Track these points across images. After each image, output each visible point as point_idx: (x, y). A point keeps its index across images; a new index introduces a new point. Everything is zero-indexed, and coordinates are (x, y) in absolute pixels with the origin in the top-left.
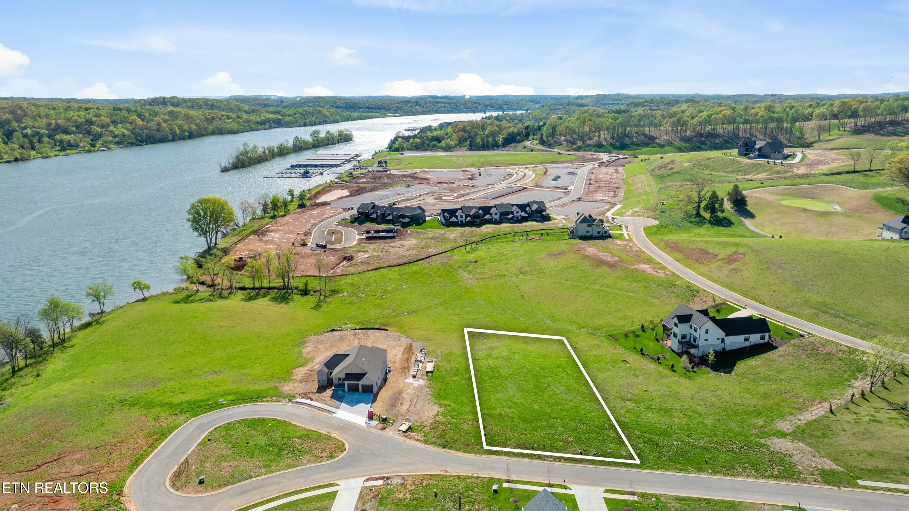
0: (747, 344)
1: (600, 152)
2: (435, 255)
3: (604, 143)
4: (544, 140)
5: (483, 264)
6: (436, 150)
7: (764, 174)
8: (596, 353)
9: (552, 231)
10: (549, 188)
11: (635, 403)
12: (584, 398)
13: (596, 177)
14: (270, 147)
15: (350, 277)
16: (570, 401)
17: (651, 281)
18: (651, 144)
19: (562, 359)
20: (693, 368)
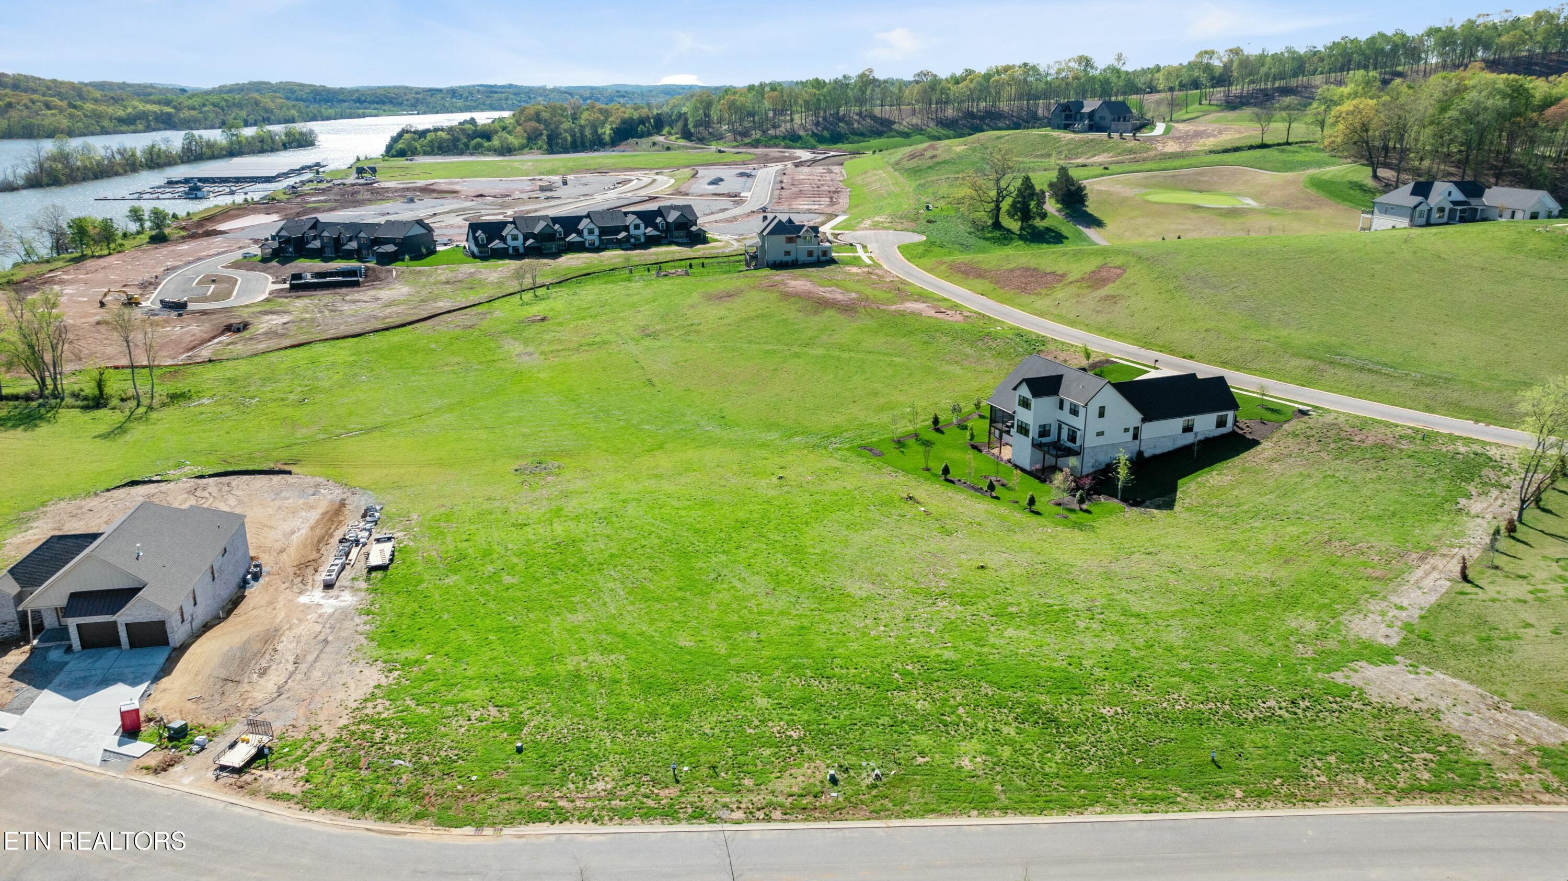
0: (1189, 439)
1: (794, 148)
2: (449, 312)
3: (802, 133)
4: (690, 132)
5: (560, 324)
6: (482, 154)
7: (1105, 155)
8: (833, 486)
9: (711, 260)
10: (701, 196)
11: (961, 604)
12: (821, 601)
13: (792, 179)
14: (125, 150)
15: (230, 364)
16: (782, 613)
17: (936, 331)
18: (885, 132)
19: (751, 507)
20: (1081, 501)
